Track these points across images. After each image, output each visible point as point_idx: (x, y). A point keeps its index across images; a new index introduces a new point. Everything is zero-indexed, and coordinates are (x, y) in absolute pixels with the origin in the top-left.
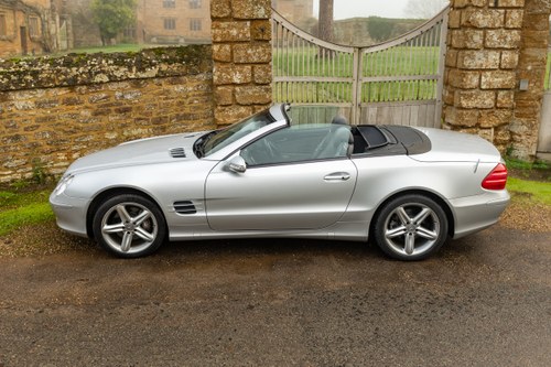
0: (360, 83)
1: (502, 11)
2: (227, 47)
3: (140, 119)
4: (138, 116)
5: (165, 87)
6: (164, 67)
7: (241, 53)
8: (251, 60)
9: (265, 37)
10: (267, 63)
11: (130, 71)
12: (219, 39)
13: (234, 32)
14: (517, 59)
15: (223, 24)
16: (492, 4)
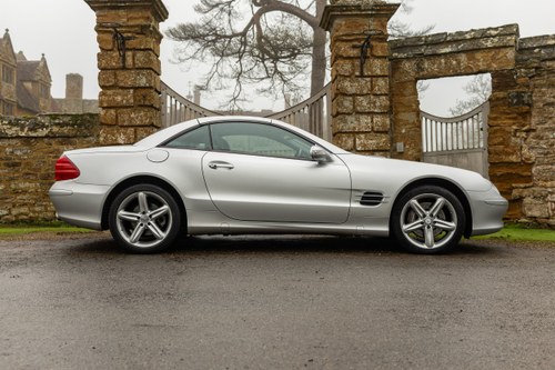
1: (368, 79)
2: (113, 111)
3: (27, 174)
4: (27, 171)
5: (55, 146)
6: (55, 129)
7: (125, 117)
8: (134, 123)
9: (147, 103)
11: (22, 130)
12: (105, 105)
13: (119, 98)
14: (388, 122)
15: (109, 92)
16: (357, 74)
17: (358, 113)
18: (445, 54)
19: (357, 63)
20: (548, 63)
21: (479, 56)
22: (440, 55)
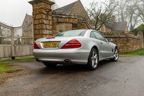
1: (48, 21)
14: (52, 32)
16: (46, 19)
17: (46, 29)
18: (64, 18)
19: (46, 16)
20: (82, 23)
21: (71, 19)
22: (62, 18)
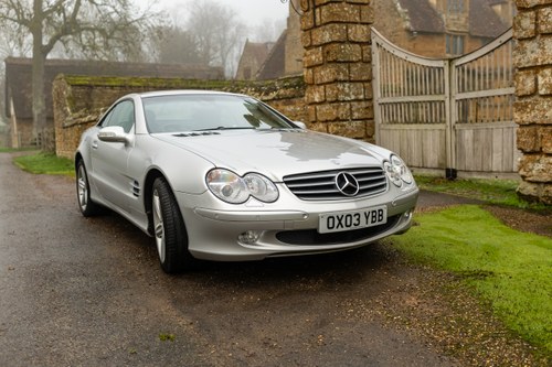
0: (453, 101)
2: (311, 71)
6: (282, 92)
7: (318, 75)
8: (323, 81)
9: (331, 59)
10: (369, 81)
12: (306, 65)
13: (314, 58)
